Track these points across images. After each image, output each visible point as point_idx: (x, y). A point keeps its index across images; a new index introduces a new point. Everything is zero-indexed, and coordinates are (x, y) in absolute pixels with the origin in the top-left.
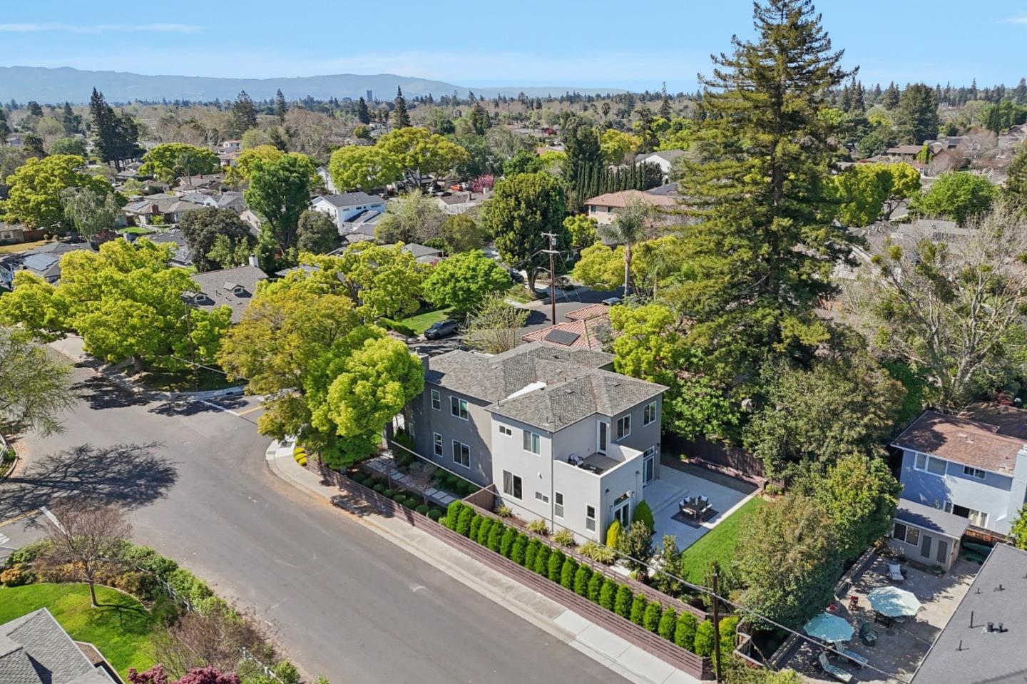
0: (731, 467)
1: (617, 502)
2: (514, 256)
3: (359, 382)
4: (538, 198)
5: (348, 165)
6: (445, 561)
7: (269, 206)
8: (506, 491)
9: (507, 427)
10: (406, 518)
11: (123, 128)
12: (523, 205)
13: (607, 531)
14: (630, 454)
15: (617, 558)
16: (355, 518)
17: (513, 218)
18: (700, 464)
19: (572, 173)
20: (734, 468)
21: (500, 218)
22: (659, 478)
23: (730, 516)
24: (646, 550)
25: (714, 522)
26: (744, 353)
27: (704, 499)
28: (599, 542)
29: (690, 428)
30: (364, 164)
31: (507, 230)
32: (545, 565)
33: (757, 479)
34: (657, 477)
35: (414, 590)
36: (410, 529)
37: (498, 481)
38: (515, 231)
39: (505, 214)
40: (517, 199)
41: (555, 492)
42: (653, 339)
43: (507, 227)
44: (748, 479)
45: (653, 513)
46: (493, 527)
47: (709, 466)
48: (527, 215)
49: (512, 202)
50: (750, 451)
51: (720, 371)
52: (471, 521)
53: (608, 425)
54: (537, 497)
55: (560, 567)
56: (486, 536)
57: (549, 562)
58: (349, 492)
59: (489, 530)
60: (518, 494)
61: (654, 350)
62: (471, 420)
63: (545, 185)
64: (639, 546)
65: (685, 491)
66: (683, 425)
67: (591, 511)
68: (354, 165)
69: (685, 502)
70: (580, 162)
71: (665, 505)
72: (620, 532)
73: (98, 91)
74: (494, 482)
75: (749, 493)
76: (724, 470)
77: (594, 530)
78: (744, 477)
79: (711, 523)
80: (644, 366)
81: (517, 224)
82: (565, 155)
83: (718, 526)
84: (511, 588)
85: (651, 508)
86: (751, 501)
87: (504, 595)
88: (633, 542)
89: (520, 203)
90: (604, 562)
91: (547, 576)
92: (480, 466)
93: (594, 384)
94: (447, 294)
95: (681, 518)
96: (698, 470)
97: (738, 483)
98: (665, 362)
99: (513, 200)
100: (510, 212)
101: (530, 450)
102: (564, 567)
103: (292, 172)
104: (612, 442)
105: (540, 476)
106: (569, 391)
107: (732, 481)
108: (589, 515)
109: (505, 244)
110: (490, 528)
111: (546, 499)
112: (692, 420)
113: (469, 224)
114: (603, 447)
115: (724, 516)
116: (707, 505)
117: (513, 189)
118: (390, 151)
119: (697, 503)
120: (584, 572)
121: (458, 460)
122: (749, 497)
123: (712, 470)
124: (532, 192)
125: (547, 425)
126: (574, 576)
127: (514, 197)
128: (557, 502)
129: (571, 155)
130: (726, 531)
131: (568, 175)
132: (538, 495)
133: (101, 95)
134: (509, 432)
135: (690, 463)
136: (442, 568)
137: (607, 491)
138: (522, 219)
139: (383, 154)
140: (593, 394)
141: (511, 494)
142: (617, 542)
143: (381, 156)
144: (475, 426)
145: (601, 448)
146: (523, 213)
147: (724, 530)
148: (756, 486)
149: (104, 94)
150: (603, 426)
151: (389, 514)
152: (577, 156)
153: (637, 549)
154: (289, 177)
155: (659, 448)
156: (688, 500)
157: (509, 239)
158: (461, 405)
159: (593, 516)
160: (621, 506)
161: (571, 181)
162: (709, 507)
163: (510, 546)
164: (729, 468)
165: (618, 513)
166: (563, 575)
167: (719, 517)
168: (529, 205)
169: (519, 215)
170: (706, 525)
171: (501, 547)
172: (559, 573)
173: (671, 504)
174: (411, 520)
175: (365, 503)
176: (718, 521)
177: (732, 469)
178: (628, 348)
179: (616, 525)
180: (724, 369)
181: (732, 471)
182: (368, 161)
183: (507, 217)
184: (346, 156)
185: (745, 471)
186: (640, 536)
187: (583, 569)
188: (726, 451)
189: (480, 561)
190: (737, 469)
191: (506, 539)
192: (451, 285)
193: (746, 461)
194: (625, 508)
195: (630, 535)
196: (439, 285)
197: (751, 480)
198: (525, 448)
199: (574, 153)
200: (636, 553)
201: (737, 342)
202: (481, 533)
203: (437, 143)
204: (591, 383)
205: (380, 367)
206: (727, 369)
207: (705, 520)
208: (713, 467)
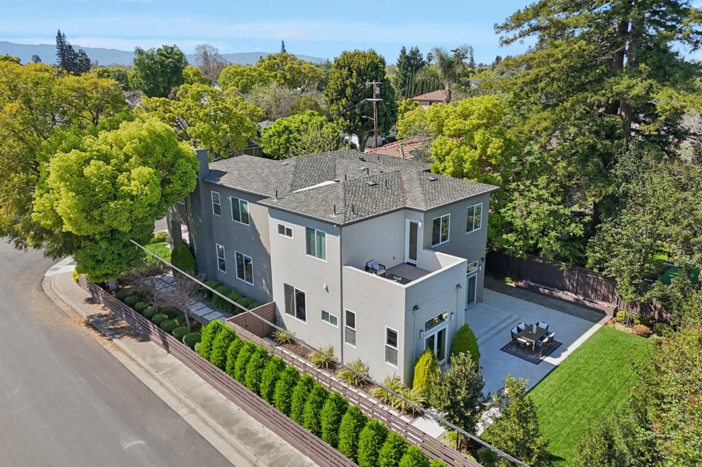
0: (569, 290)
1: (430, 324)
2: (346, 120)
3: (92, 162)
4: (368, 69)
5: (232, 77)
6: (189, 402)
7: (147, 85)
8: (288, 311)
9: (287, 225)
10: (162, 343)
11: (80, 60)
12: (355, 74)
13: (414, 366)
14: (448, 261)
15: (427, 405)
16: (103, 341)
17: (346, 86)
18: (530, 289)
19: (402, 82)
20: (572, 292)
21: (335, 86)
22: (482, 302)
23: (578, 350)
24: (474, 397)
25: (558, 356)
26: (593, 148)
27: (543, 326)
28: (402, 381)
29: (521, 243)
30: (244, 77)
31: (340, 98)
32: (316, 415)
33: (601, 305)
34: (480, 300)
35: (126, 447)
36: (163, 356)
37: (279, 298)
38: (347, 98)
39: (338, 83)
40: (350, 70)
41: (345, 309)
42: (478, 136)
43: (340, 95)
44: (591, 305)
45: (478, 342)
46: (254, 356)
47: (541, 290)
48: (357, 83)
49: (345, 72)
50: (596, 270)
51: (560, 172)
52: (227, 348)
53: (420, 224)
54: (323, 318)
55: (338, 421)
56: (243, 368)
57: (322, 412)
58: (112, 310)
59: (247, 361)
60: (301, 316)
61: (479, 146)
62: (253, 225)
63: (374, 59)
64: (463, 393)
65: (515, 317)
66: (513, 239)
67: (392, 337)
68: (236, 78)
69: (519, 330)
70: (408, 73)
71: (492, 332)
72: (432, 369)
73: (62, 32)
74: (274, 300)
75: (596, 322)
76: (560, 294)
77: (395, 363)
78: (587, 303)
79: (555, 357)
80: (467, 166)
81: (349, 91)
82: (397, 69)
83: (564, 361)
84: (269, 447)
85: (476, 337)
86: (601, 330)
87: (255, 458)
88: (454, 385)
89: (352, 72)
90: (410, 411)
91: (319, 434)
92: (264, 282)
93: (404, 178)
94: (281, 144)
95: (514, 349)
96: (530, 294)
97: (580, 310)
98: (493, 161)
99: (346, 70)
100: (343, 81)
101: (314, 255)
102: (343, 423)
103: (168, 58)
104: (424, 248)
105: (327, 289)
106: (371, 183)
107: (570, 307)
108: (389, 342)
109: (338, 109)
110: (250, 357)
111: (333, 320)
112: (524, 233)
113: (313, 103)
114: (413, 255)
115: (571, 349)
116: (547, 334)
117: (346, 63)
118: (266, 70)
119: (535, 331)
120: (373, 432)
121: (241, 276)
122: (597, 327)
123: (545, 294)
124: (362, 62)
125: (334, 216)
126: (357, 438)
127: (347, 68)
128: (347, 324)
129: (402, 68)
130: (579, 369)
131: (399, 84)
132: (325, 315)
133: (64, 36)
134: (289, 232)
135: (517, 286)
136: (182, 412)
137: (416, 308)
138: (354, 86)
139: (260, 71)
140: (403, 189)
141: (294, 315)
142: (429, 382)
143: (258, 72)
144: (256, 231)
145: (411, 257)
146: (354, 81)
147: (575, 368)
148: (603, 313)
149: (66, 35)
150: (414, 227)
151: (145, 338)
152: (406, 69)
153: (459, 398)
154: (165, 61)
155: (484, 263)
156: (522, 326)
157: (342, 105)
158: (242, 206)
159: (395, 344)
160: (434, 331)
161: (401, 88)
162: (551, 336)
163: (273, 385)
164: (566, 292)
165: (430, 342)
166: (342, 435)
167: (565, 350)
168: (359, 74)
169: (350, 82)
170: (548, 359)
171: (261, 385)
172: (336, 430)
173: (499, 332)
174: (166, 345)
175: (124, 323)
176: (564, 355)
177: (569, 293)
178: (447, 148)
179: (427, 357)
180: (565, 168)
181: (570, 296)
182: (248, 75)
183: (341, 85)
184: (231, 71)
185: (586, 295)
186: (466, 376)
187: (371, 427)
188: (563, 271)
189: (237, 404)
190: (576, 293)
191: (267, 373)
192: (285, 137)
193: (588, 284)
194: (441, 334)
195: (449, 374)
196: (275, 137)
197: (596, 306)
198: (309, 252)
199: (404, 67)
200: (458, 403)
201: (584, 135)
202: (238, 364)
203: (302, 64)
204: (401, 178)
205: (128, 148)
206: (570, 169)
207: (547, 353)
208: (547, 291)
